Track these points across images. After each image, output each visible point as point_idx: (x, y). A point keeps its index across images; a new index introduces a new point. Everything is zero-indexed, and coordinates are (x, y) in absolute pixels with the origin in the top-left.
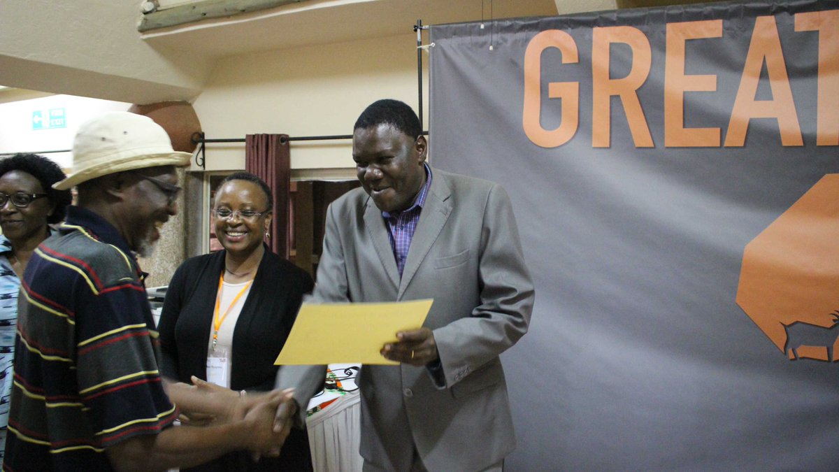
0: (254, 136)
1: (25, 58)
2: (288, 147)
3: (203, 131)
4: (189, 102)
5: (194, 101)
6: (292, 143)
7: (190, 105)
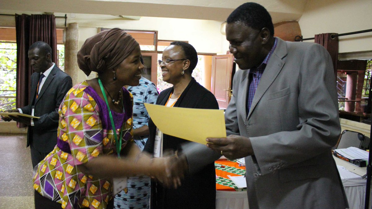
0: (318, 35)
1: (208, 6)
2: (338, 41)
3: (302, 35)
4: (297, 21)
5: (299, 20)
6: (340, 37)
7: (297, 22)
